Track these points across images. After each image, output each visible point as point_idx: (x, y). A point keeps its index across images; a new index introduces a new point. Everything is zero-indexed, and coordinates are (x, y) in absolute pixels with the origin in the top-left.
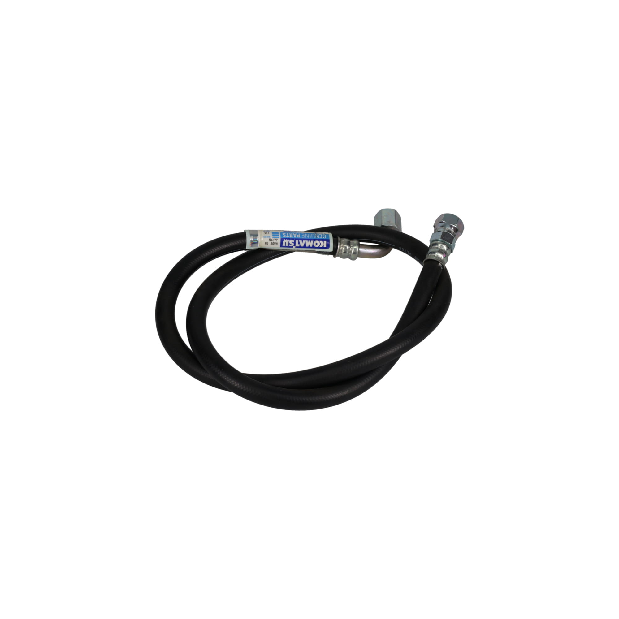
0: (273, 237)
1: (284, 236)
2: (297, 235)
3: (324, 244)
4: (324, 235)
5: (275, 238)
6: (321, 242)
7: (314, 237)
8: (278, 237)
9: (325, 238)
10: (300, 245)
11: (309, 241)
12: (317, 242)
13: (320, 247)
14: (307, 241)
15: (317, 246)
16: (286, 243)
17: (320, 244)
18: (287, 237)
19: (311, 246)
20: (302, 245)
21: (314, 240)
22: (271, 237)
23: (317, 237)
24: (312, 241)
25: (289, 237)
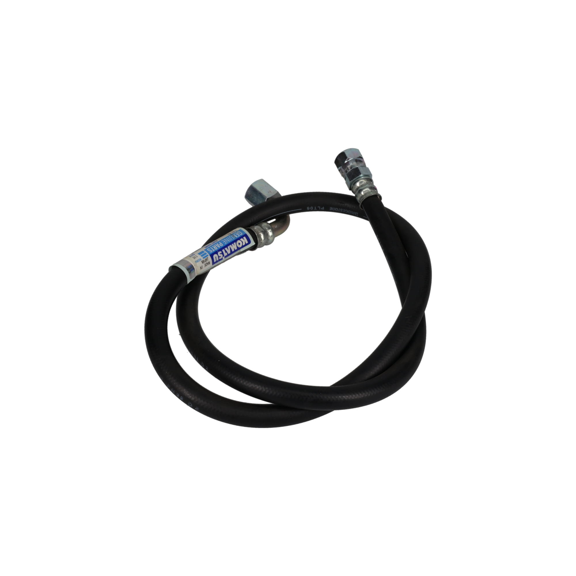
0: (203, 258)
1: (211, 251)
2: (220, 245)
3: (245, 240)
4: (239, 232)
5: (206, 258)
6: (242, 239)
7: (234, 239)
8: (207, 256)
9: (242, 234)
10: (228, 253)
11: (233, 244)
12: (239, 241)
13: (243, 245)
14: (231, 246)
15: (241, 246)
16: (216, 257)
17: (242, 242)
18: (213, 251)
19: (236, 248)
20: (229, 252)
21: (236, 241)
22: (202, 259)
23: (235, 237)
24: (235, 243)
25: (214, 250)
